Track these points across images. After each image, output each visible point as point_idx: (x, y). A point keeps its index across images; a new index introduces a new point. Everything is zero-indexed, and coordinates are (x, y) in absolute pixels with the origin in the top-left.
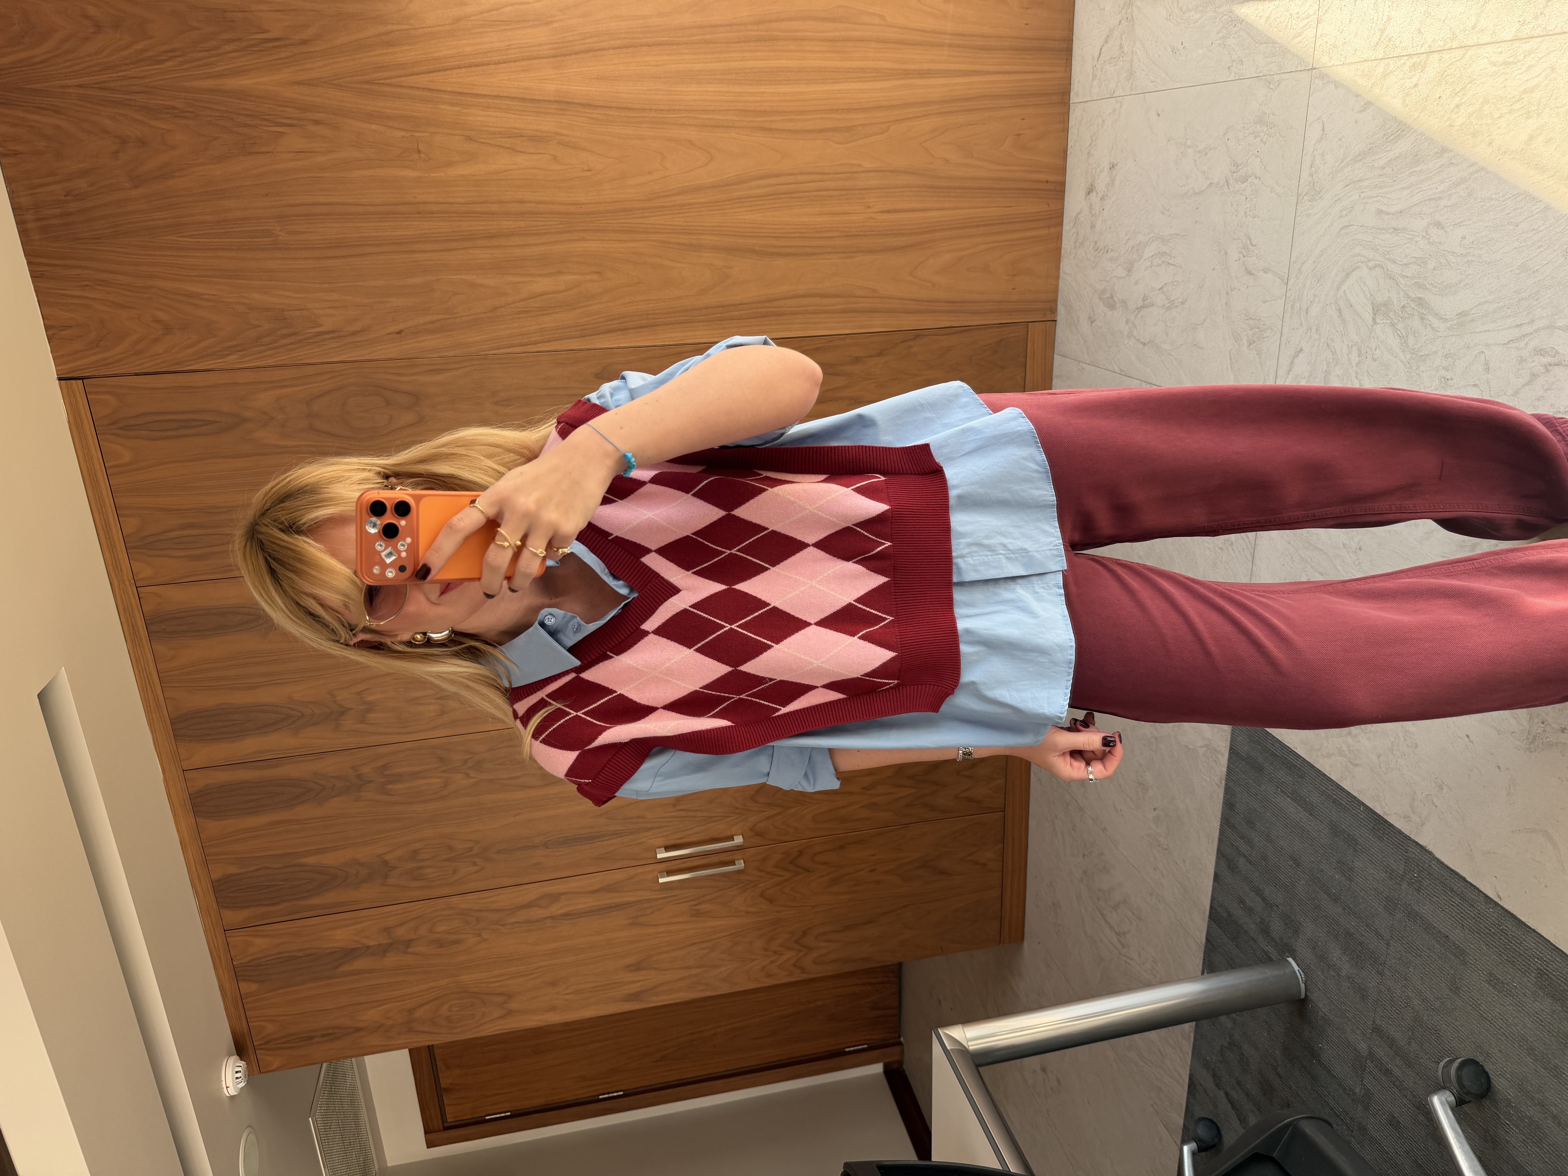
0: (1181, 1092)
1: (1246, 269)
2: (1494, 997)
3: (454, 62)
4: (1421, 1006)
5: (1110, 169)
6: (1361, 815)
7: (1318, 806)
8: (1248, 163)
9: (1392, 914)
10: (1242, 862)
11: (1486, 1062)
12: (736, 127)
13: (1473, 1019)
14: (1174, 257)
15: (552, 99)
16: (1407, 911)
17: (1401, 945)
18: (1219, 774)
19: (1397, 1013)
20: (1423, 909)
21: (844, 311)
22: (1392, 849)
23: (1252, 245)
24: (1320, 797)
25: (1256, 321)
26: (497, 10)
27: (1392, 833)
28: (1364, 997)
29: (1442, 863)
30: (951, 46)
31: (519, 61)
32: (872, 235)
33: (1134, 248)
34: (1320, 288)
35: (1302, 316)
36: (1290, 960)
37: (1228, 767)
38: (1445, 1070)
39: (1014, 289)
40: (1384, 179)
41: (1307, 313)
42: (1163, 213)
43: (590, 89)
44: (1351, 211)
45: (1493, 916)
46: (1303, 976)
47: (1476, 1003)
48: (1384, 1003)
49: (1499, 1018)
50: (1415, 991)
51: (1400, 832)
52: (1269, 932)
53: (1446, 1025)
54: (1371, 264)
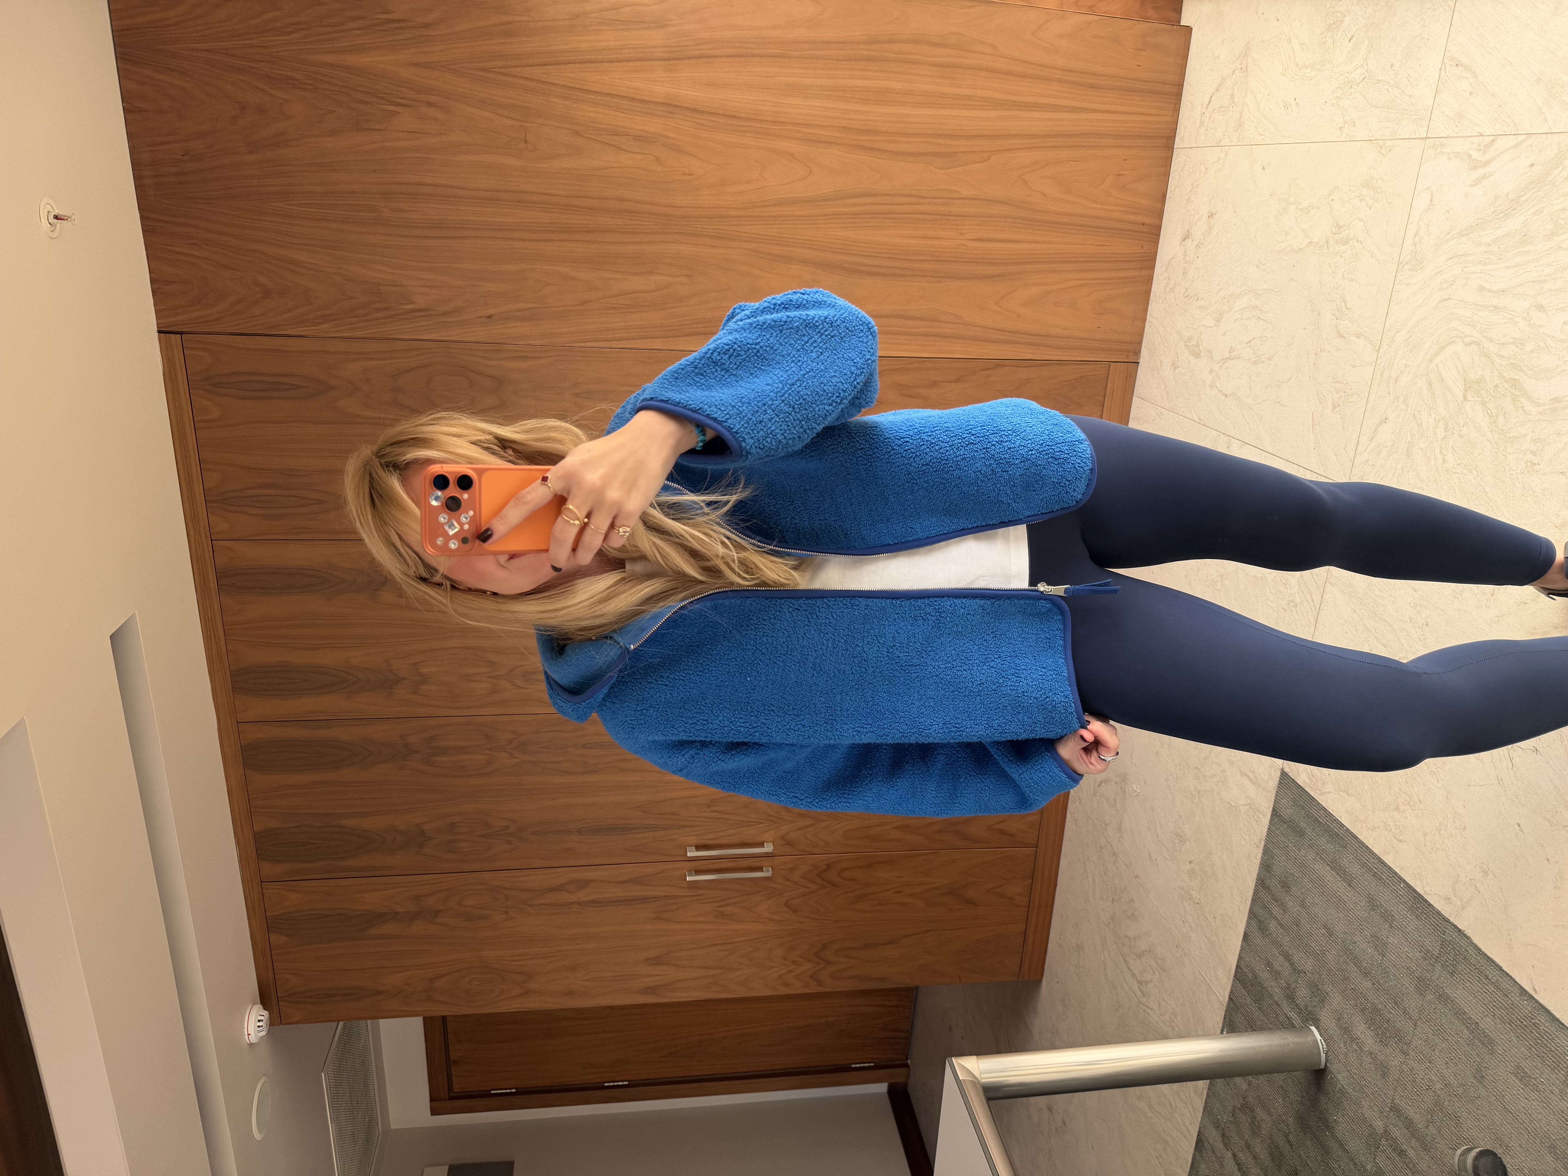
0: (1188, 1148)
1: (1338, 332)
2: (1519, 1091)
3: (568, 57)
4: (1443, 1090)
5: (1209, 217)
6: (1401, 891)
7: (1357, 877)
8: (1351, 226)
9: (1422, 994)
10: (1273, 925)
11: (1505, 1154)
12: (838, 144)
13: (1496, 1110)
14: (1265, 312)
15: (660, 101)
16: (1438, 993)
17: (1429, 1027)
18: (1259, 834)
19: (1418, 1094)
20: (1456, 993)
21: (926, 335)
22: (1429, 929)
23: (1347, 309)
24: (1360, 869)
25: (1343, 385)
26: (616, 9)
27: (1431, 913)
28: (1384, 1075)
29: (1480, 949)
30: (1060, 81)
31: (632, 61)
32: (962, 262)
33: (1225, 298)
34: (1412, 358)
35: (1391, 385)
36: (1313, 1028)
37: (1269, 829)
38: (1462, 1157)
39: (1099, 328)
40: (1489, 256)
41: (1396, 382)
42: (1258, 267)
43: (699, 94)
44: (1452, 284)
45: (1526, 1009)
46: (1325, 1047)
47: (1499, 1094)
48: (1405, 1083)
49: (1523, 1112)
50: (1438, 1075)
51: (1439, 913)
52: (1294, 998)
53: (1467, 1112)
54: (1467, 340)
